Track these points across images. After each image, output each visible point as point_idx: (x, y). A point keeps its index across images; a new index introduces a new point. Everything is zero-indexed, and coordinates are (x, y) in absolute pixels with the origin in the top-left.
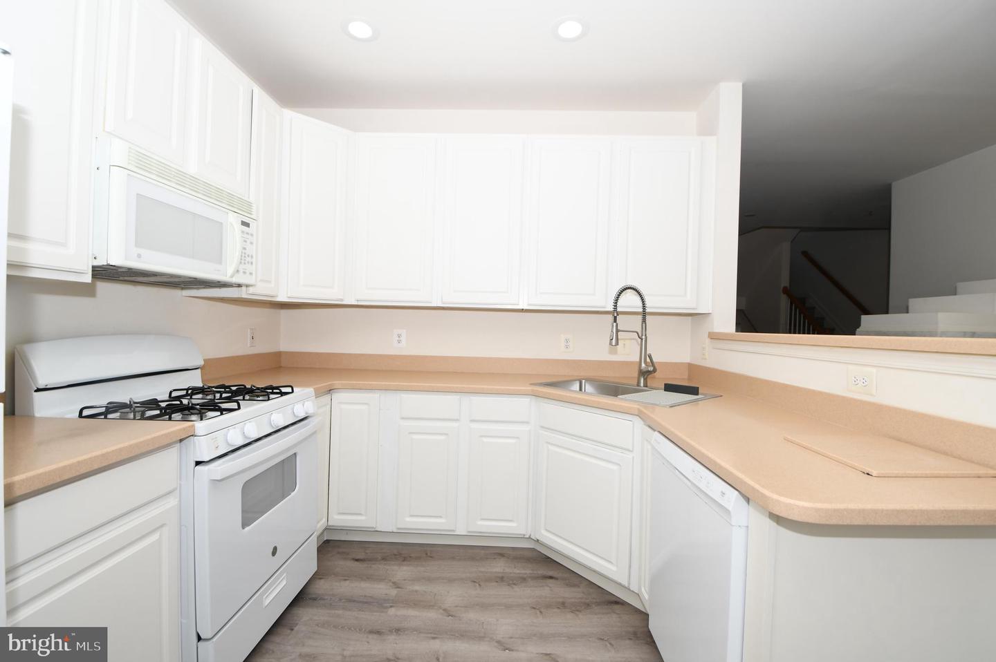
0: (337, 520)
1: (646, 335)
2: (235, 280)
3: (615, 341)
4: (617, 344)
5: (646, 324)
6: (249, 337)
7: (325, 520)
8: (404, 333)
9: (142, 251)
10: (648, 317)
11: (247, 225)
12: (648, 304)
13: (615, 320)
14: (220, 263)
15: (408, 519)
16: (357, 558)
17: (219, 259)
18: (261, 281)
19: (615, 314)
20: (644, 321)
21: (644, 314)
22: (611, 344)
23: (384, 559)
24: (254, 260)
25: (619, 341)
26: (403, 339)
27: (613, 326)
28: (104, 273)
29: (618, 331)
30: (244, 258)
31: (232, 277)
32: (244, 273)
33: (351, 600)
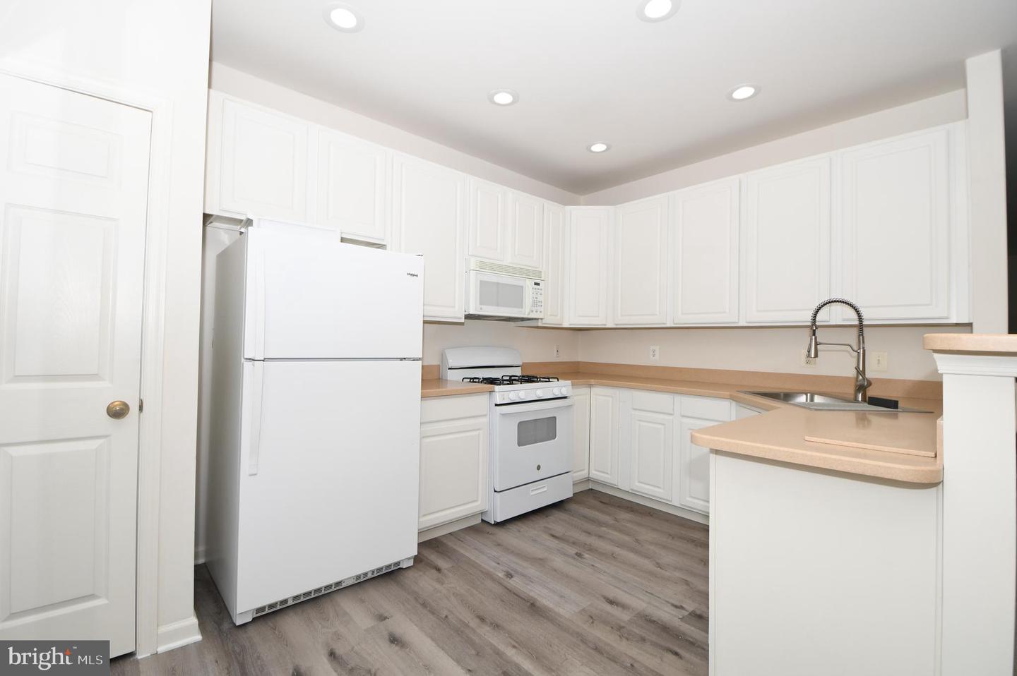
0: (595, 474)
1: (863, 348)
2: (530, 316)
3: (813, 353)
4: (816, 356)
5: (863, 338)
6: (555, 351)
7: (586, 471)
8: (657, 348)
9: (482, 306)
10: (866, 330)
11: (538, 284)
12: (865, 315)
13: (814, 334)
14: (522, 308)
15: (637, 484)
16: (603, 501)
17: (520, 305)
18: (551, 315)
19: (814, 328)
20: (861, 333)
21: (861, 327)
22: (809, 356)
23: (619, 507)
24: (543, 304)
25: (819, 353)
26: (657, 354)
27: (811, 339)
28: (468, 317)
29: (817, 344)
30: (536, 303)
31: (529, 314)
32: (536, 312)
33: (584, 517)
